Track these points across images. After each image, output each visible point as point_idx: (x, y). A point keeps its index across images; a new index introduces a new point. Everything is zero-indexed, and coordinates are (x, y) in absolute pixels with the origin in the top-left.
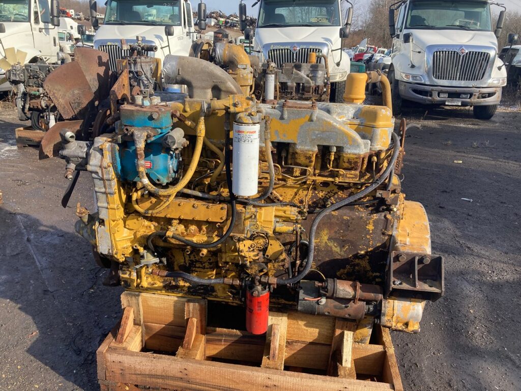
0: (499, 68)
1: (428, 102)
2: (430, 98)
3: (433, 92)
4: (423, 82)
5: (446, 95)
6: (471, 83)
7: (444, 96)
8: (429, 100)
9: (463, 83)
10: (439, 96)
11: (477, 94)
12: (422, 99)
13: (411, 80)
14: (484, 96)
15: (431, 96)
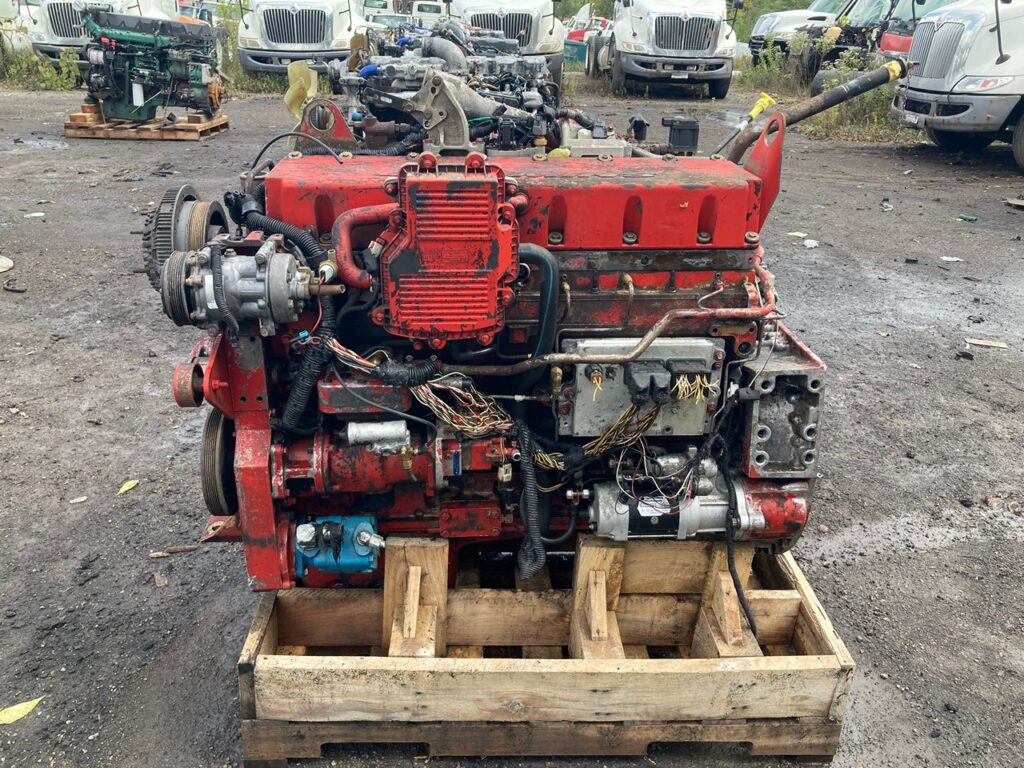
0: (727, 37)
1: (653, 76)
2: (654, 71)
3: (658, 64)
4: (646, 52)
5: (672, 67)
6: (699, 53)
7: (669, 69)
8: (654, 73)
9: (686, 53)
10: (663, 67)
11: (704, 66)
12: (646, 72)
13: (633, 51)
14: (711, 67)
15: (655, 68)
